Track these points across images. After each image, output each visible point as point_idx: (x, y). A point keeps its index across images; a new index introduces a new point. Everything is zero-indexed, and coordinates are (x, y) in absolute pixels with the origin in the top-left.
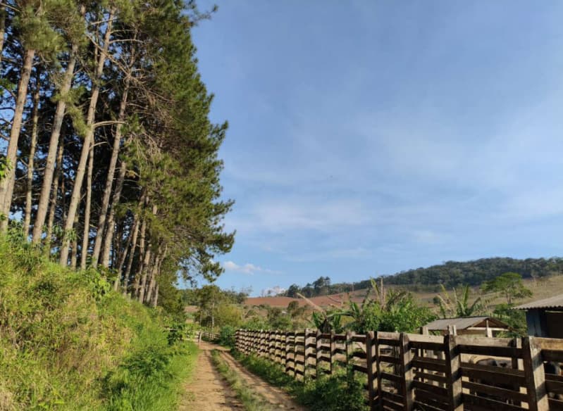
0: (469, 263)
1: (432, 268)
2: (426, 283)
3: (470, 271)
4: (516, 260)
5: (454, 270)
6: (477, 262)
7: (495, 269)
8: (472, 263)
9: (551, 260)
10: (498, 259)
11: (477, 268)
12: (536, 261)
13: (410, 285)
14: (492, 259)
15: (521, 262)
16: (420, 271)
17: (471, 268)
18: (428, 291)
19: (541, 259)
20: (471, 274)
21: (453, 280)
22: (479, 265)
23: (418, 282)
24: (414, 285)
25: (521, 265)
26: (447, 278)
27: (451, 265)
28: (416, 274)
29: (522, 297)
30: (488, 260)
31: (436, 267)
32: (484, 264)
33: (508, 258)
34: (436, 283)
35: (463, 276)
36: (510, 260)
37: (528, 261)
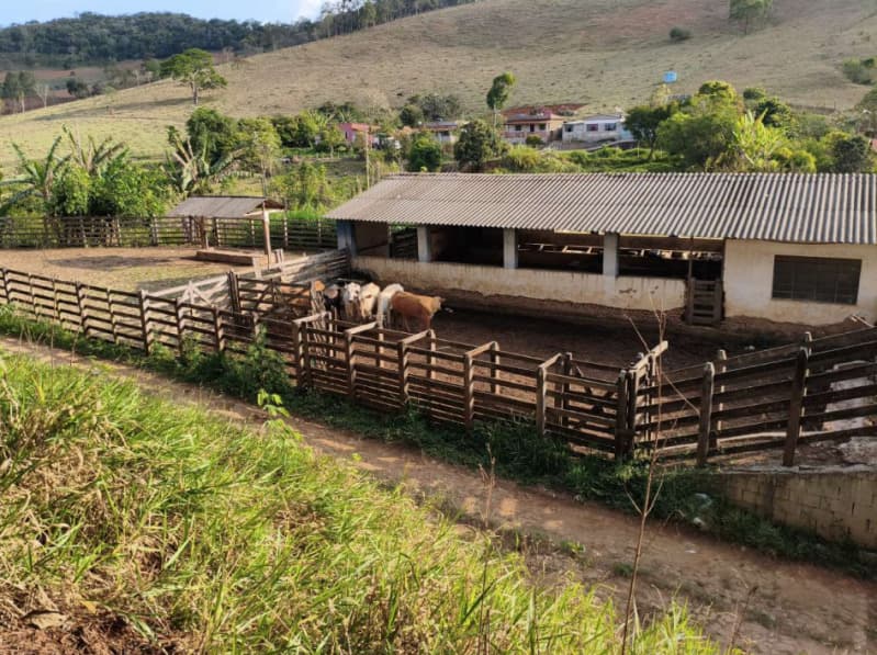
0: (120, 18)
1: (54, 22)
2: (47, 51)
3: (124, 33)
4: (196, 20)
5: (96, 30)
6: (135, 16)
7: (165, 32)
8: (127, 19)
9: (245, 24)
10: (168, 14)
11: (135, 29)
12: (225, 24)
13: (17, 54)
14: (159, 15)
15: (203, 24)
16: (33, 28)
17: (126, 29)
18: (52, 64)
19: (233, 21)
20: (126, 39)
21: (94, 48)
22: (137, 24)
23: (30, 48)
24: (24, 55)
25: (204, 29)
26: (85, 44)
27: (89, 19)
28: (25, 34)
29: (213, 88)
30: (151, 14)
31: (63, 21)
32: (148, 22)
33: (183, 15)
34: (65, 52)
35: (112, 41)
36: (187, 19)
37: (214, 22)
